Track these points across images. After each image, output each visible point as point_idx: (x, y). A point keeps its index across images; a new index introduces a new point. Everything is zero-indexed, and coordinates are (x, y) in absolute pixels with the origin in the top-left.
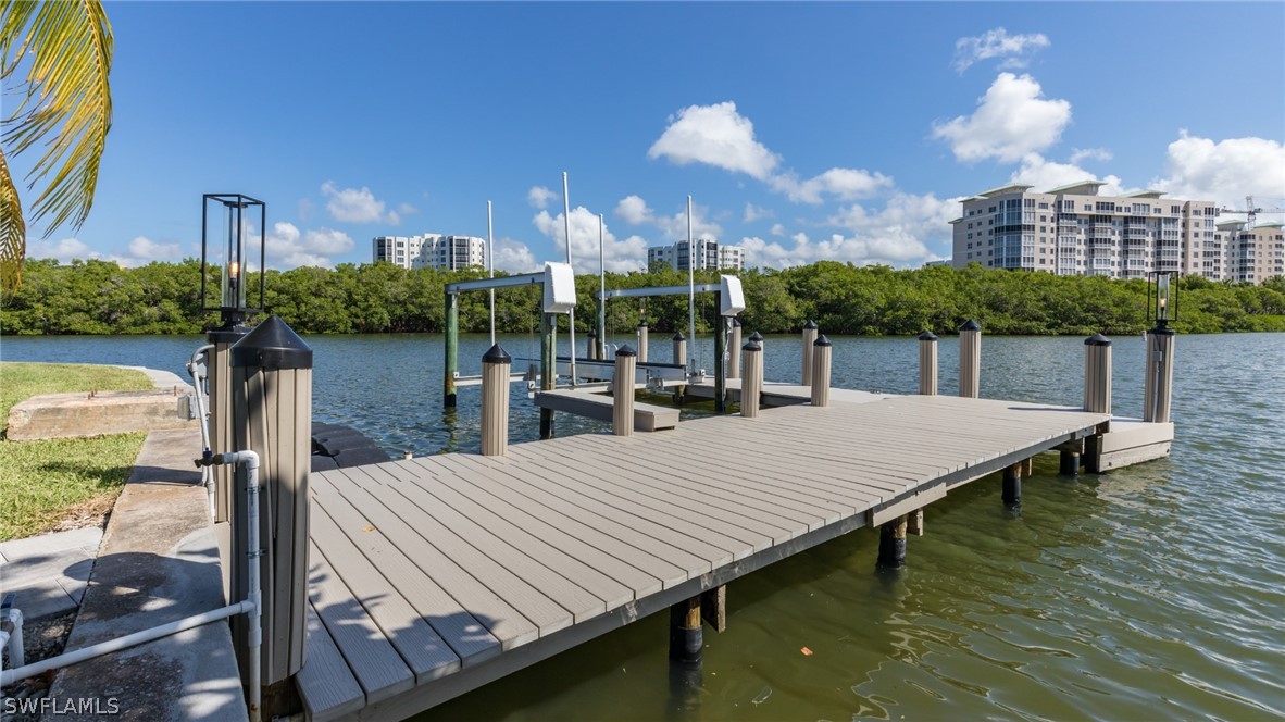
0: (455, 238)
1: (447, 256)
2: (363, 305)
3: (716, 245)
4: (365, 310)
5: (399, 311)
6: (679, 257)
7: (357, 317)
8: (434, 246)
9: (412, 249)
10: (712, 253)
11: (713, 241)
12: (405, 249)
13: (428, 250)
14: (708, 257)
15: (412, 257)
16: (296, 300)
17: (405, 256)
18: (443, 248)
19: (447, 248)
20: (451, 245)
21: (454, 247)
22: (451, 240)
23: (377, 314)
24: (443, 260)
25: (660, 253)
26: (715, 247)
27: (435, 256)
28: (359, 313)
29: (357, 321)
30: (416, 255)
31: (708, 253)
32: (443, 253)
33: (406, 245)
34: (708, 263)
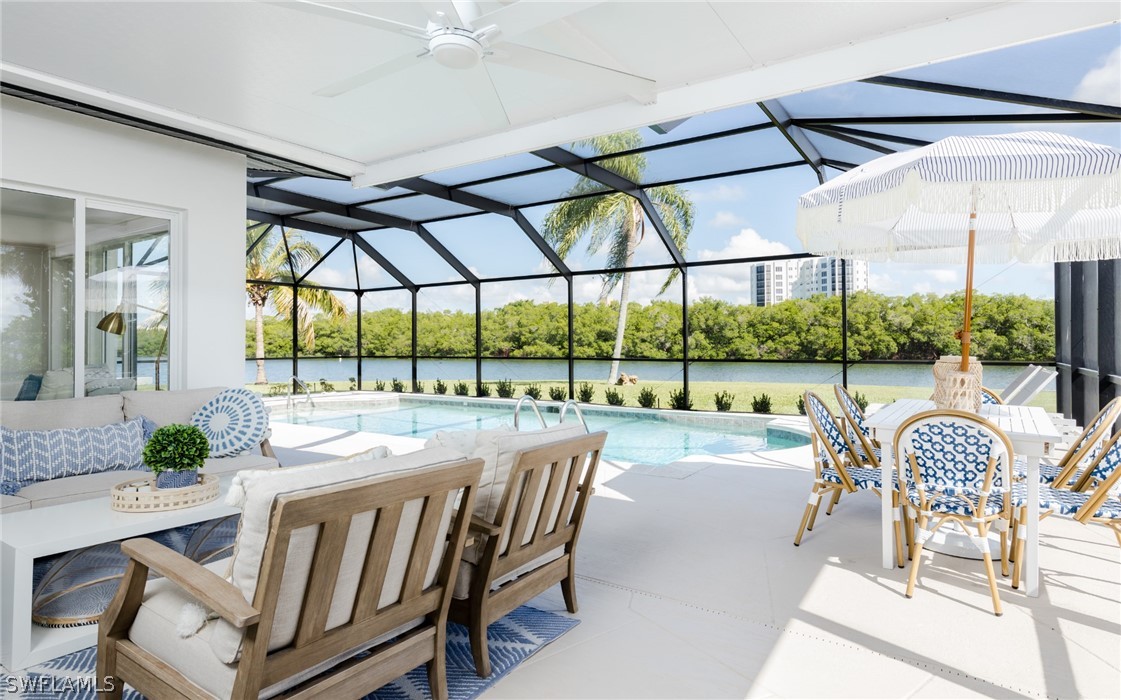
0: (837, 258)
1: (829, 277)
2: (865, 333)
4: (869, 338)
5: (903, 339)
7: (862, 345)
8: (814, 269)
9: (790, 273)
12: (784, 273)
13: (807, 272)
16: (794, 326)
17: (784, 281)
18: (824, 270)
19: (828, 270)
20: (833, 266)
22: (833, 261)
23: (884, 341)
28: (865, 341)
29: (864, 349)
30: (794, 279)
32: (824, 274)
33: (784, 269)
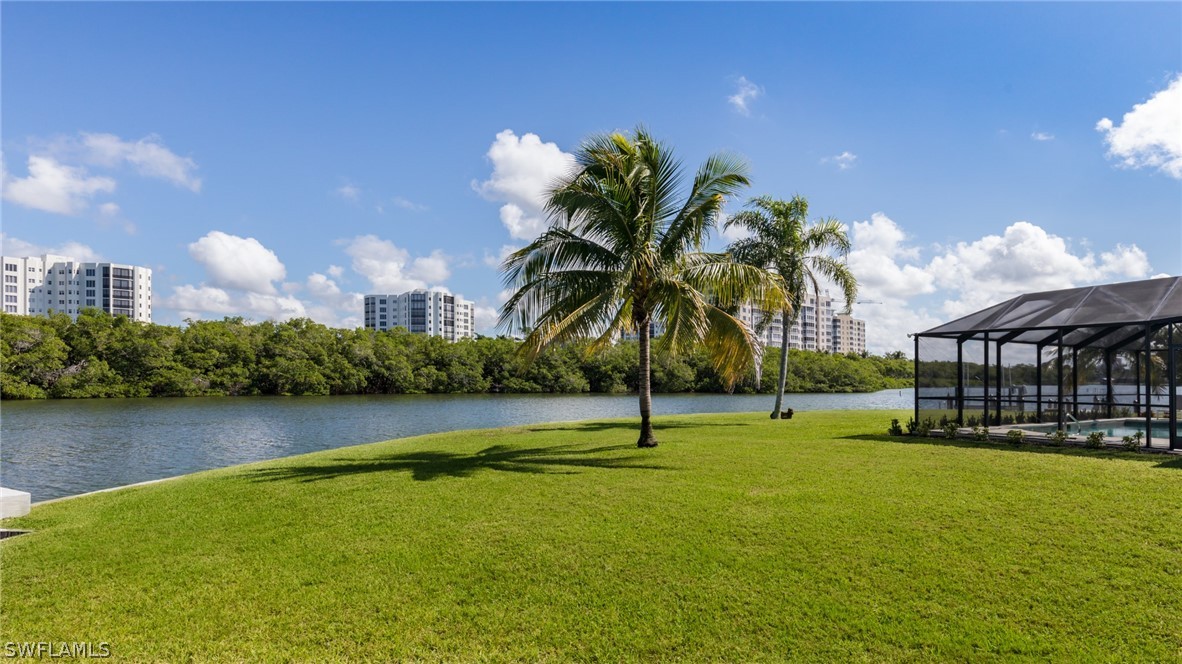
0: (112, 266)
3: (453, 298)
6: (413, 309)
8: (74, 275)
9: (30, 275)
10: (449, 306)
11: (450, 295)
12: (19, 274)
13: (61, 278)
14: (445, 310)
15: (31, 286)
18: (90, 278)
19: (98, 279)
20: (106, 274)
21: (111, 278)
22: (106, 270)
24: (91, 293)
25: (383, 302)
26: (452, 300)
27: (74, 288)
30: (39, 284)
31: (445, 306)
32: (91, 284)
33: (20, 268)
34: (446, 317)
